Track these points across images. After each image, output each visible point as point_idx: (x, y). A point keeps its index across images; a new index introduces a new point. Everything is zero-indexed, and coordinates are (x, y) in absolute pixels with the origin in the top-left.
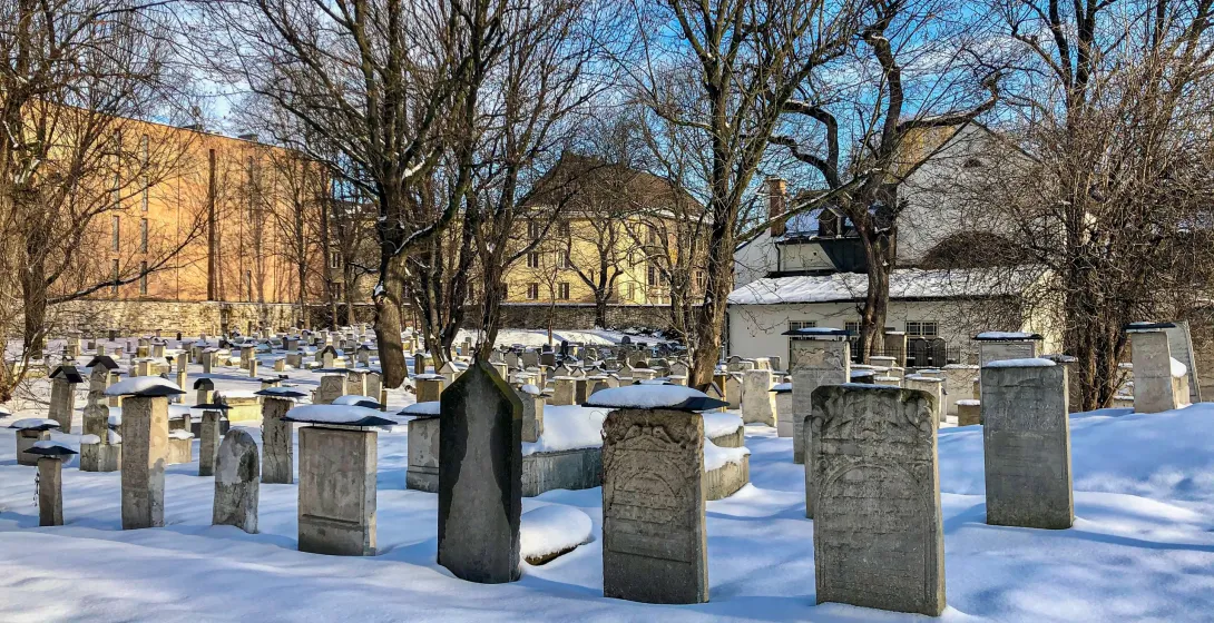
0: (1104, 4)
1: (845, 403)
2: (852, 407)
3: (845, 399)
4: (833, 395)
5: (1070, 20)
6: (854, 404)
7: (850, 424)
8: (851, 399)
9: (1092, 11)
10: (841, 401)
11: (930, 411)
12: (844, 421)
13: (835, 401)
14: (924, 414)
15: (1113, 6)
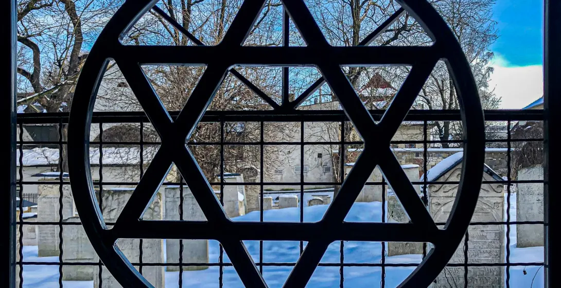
0: (196, 2)
1: (113, 199)
2: (117, 201)
3: (112, 196)
4: (106, 195)
5: (178, 8)
6: (118, 199)
7: (116, 210)
8: (116, 197)
9: (189, 5)
10: (110, 198)
11: (159, 201)
12: (112, 209)
13: (107, 198)
14: (156, 202)
15: (200, 5)
